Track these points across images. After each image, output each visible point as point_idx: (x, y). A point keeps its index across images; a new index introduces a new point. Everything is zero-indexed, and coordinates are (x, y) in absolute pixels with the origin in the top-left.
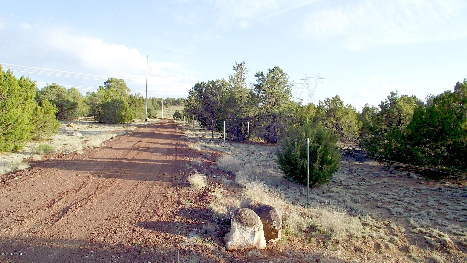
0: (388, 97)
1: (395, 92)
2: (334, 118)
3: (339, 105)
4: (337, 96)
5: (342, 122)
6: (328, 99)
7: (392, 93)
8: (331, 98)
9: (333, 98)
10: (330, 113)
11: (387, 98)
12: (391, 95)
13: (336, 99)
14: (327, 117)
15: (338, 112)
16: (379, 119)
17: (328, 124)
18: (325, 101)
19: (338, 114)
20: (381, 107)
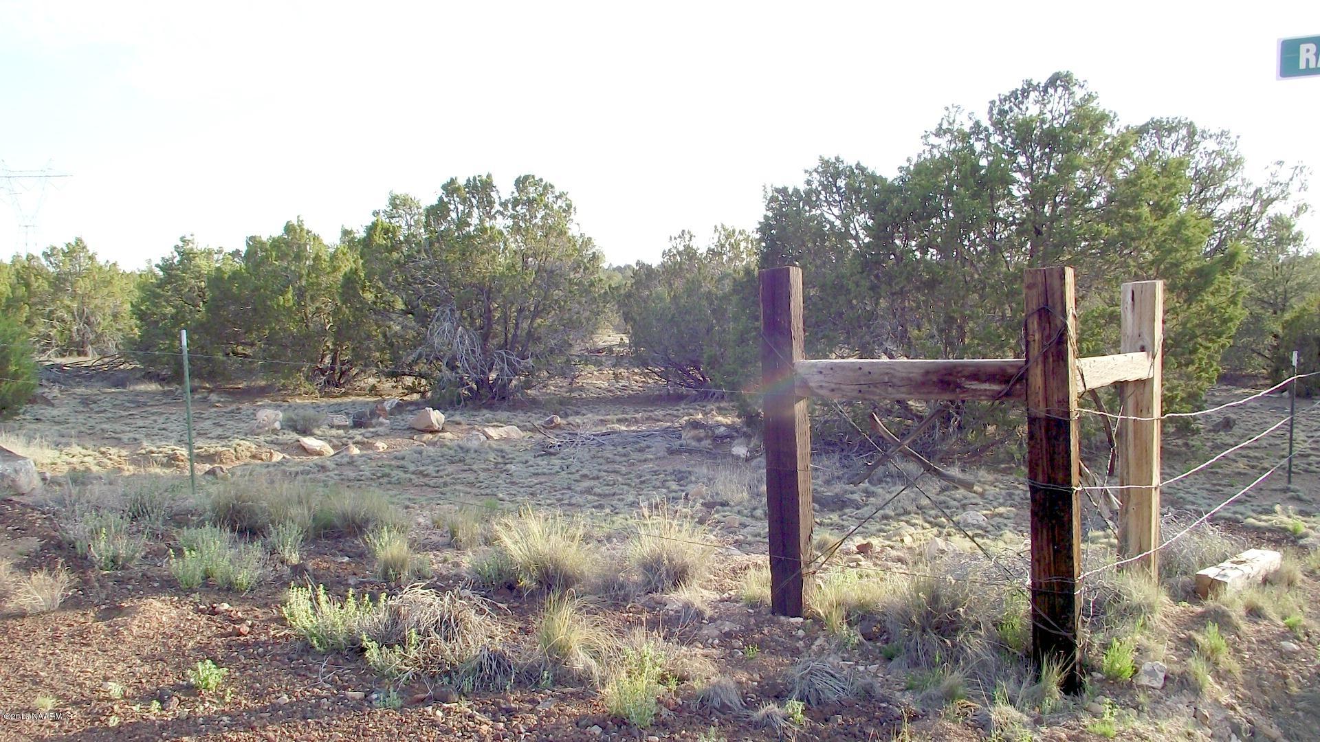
0: (177, 247)
1: (188, 238)
2: (73, 298)
3: (85, 263)
4: (79, 241)
5: (96, 306)
6: (53, 249)
7: (183, 239)
8: (61, 245)
9: (68, 245)
10: (59, 283)
11: (173, 250)
12: (181, 244)
13: (77, 248)
14: (55, 293)
15: (81, 283)
16: (157, 296)
17: (59, 313)
18: (44, 254)
19: (83, 285)
20: (162, 269)
